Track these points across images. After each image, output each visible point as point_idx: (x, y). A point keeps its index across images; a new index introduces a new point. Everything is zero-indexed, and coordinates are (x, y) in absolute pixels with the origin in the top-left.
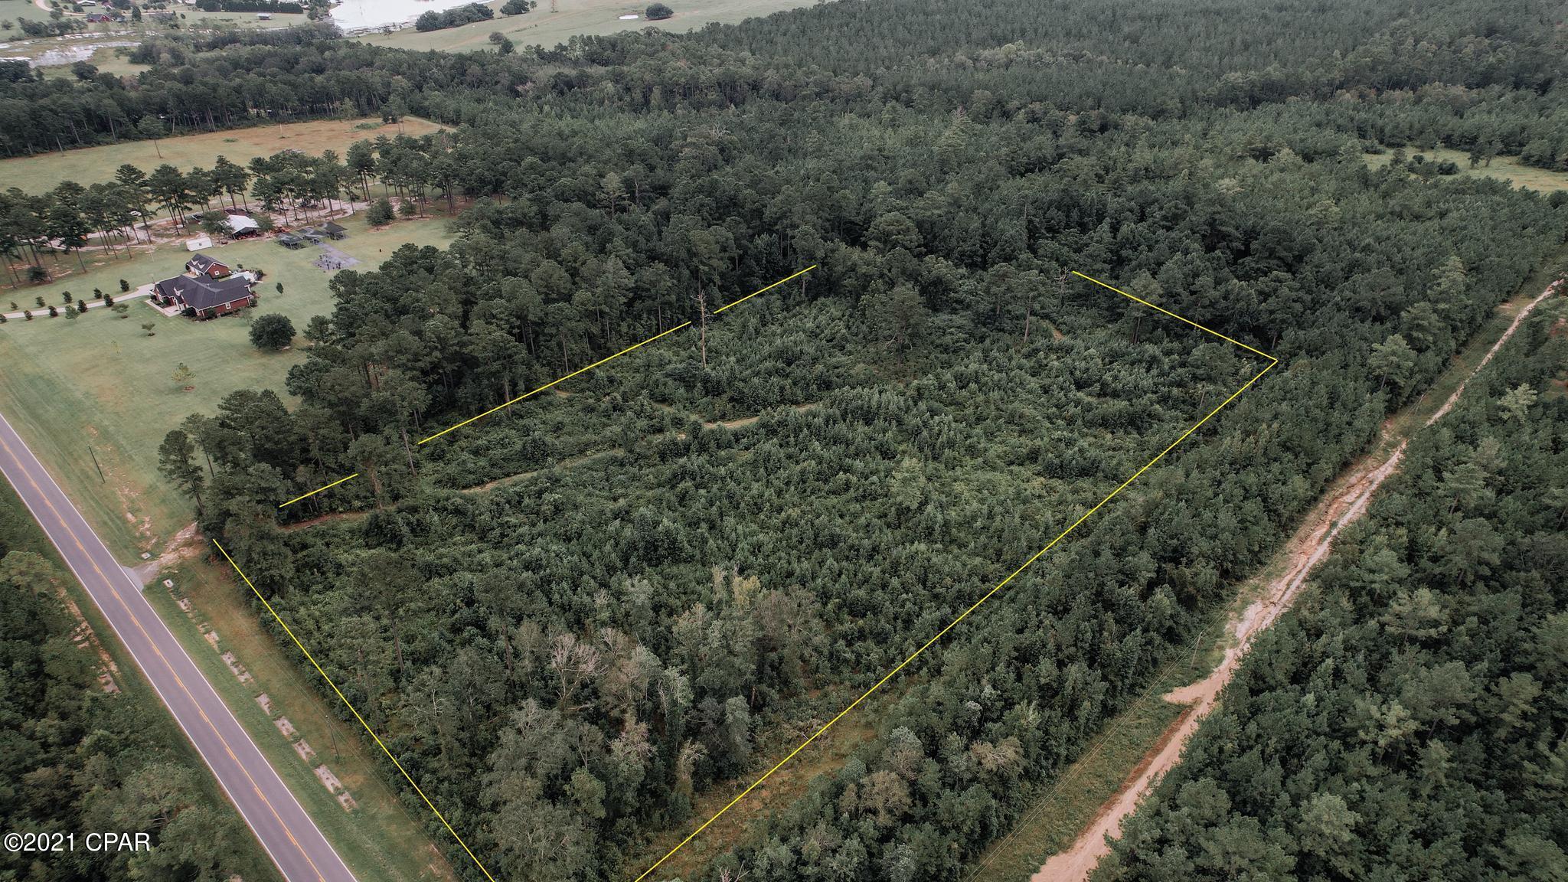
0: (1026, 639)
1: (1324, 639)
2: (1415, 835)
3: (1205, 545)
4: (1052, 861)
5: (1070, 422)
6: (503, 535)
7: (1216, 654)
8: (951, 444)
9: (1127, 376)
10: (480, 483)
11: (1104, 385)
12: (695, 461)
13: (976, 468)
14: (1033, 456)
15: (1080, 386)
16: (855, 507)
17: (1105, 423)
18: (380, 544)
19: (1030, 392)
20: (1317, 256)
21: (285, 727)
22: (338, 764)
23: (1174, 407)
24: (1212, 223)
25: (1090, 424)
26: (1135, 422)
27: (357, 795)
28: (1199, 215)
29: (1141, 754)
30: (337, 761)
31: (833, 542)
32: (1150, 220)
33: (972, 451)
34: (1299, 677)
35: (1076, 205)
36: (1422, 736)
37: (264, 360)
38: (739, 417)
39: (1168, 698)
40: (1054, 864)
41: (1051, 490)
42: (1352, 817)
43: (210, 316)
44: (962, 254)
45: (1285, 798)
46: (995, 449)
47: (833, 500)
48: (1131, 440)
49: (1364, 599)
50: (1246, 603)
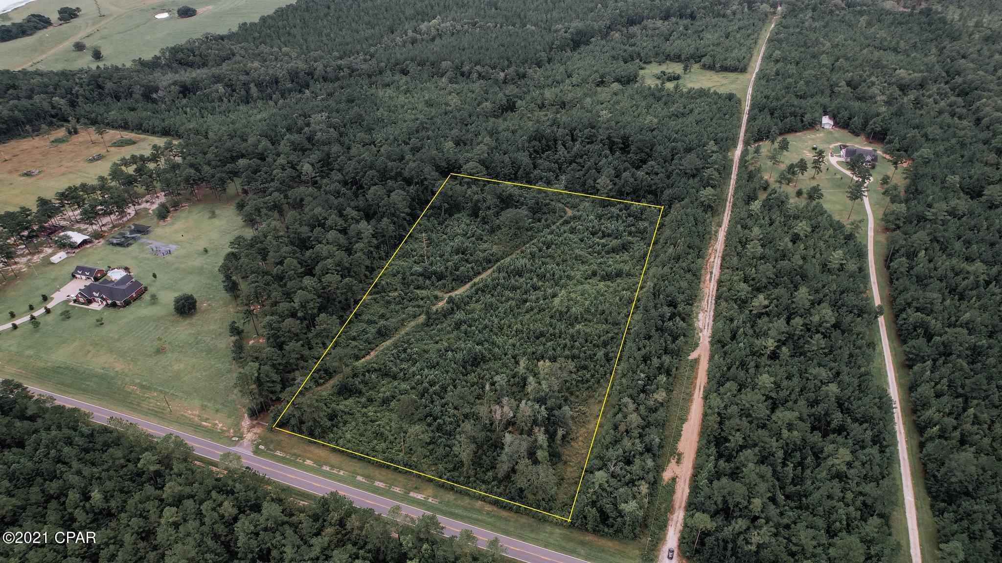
0: (643, 351)
1: (736, 322)
2: (787, 378)
3: (682, 297)
4: (684, 425)
5: (599, 253)
6: (405, 374)
7: (696, 336)
8: (561, 278)
9: (611, 226)
10: (369, 353)
11: (603, 232)
12: (459, 315)
13: (575, 285)
14: (594, 274)
15: (593, 234)
16: (539, 317)
17: (614, 250)
18: (350, 396)
19: (575, 243)
20: (659, 148)
21: (381, 485)
22: (417, 489)
23: (635, 236)
24: (609, 138)
25: (608, 253)
26: (625, 247)
27: (435, 497)
28: (602, 135)
29: (692, 380)
30: (416, 488)
31: (542, 334)
32: (580, 140)
33: (569, 277)
34: (733, 337)
35: (543, 136)
36: (778, 347)
37: (188, 321)
38: (459, 287)
39: (690, 358)
40: (685, 426)
41: (608, 287)
42: (772, 379)
43: (127, 303)
44: (505, 175)
45: (749, 380)
46: (578, 275)
47: (528, 316)
48: (626, 256)
49: (739, 302)
50: (697, 314)
